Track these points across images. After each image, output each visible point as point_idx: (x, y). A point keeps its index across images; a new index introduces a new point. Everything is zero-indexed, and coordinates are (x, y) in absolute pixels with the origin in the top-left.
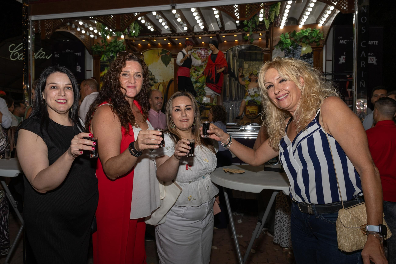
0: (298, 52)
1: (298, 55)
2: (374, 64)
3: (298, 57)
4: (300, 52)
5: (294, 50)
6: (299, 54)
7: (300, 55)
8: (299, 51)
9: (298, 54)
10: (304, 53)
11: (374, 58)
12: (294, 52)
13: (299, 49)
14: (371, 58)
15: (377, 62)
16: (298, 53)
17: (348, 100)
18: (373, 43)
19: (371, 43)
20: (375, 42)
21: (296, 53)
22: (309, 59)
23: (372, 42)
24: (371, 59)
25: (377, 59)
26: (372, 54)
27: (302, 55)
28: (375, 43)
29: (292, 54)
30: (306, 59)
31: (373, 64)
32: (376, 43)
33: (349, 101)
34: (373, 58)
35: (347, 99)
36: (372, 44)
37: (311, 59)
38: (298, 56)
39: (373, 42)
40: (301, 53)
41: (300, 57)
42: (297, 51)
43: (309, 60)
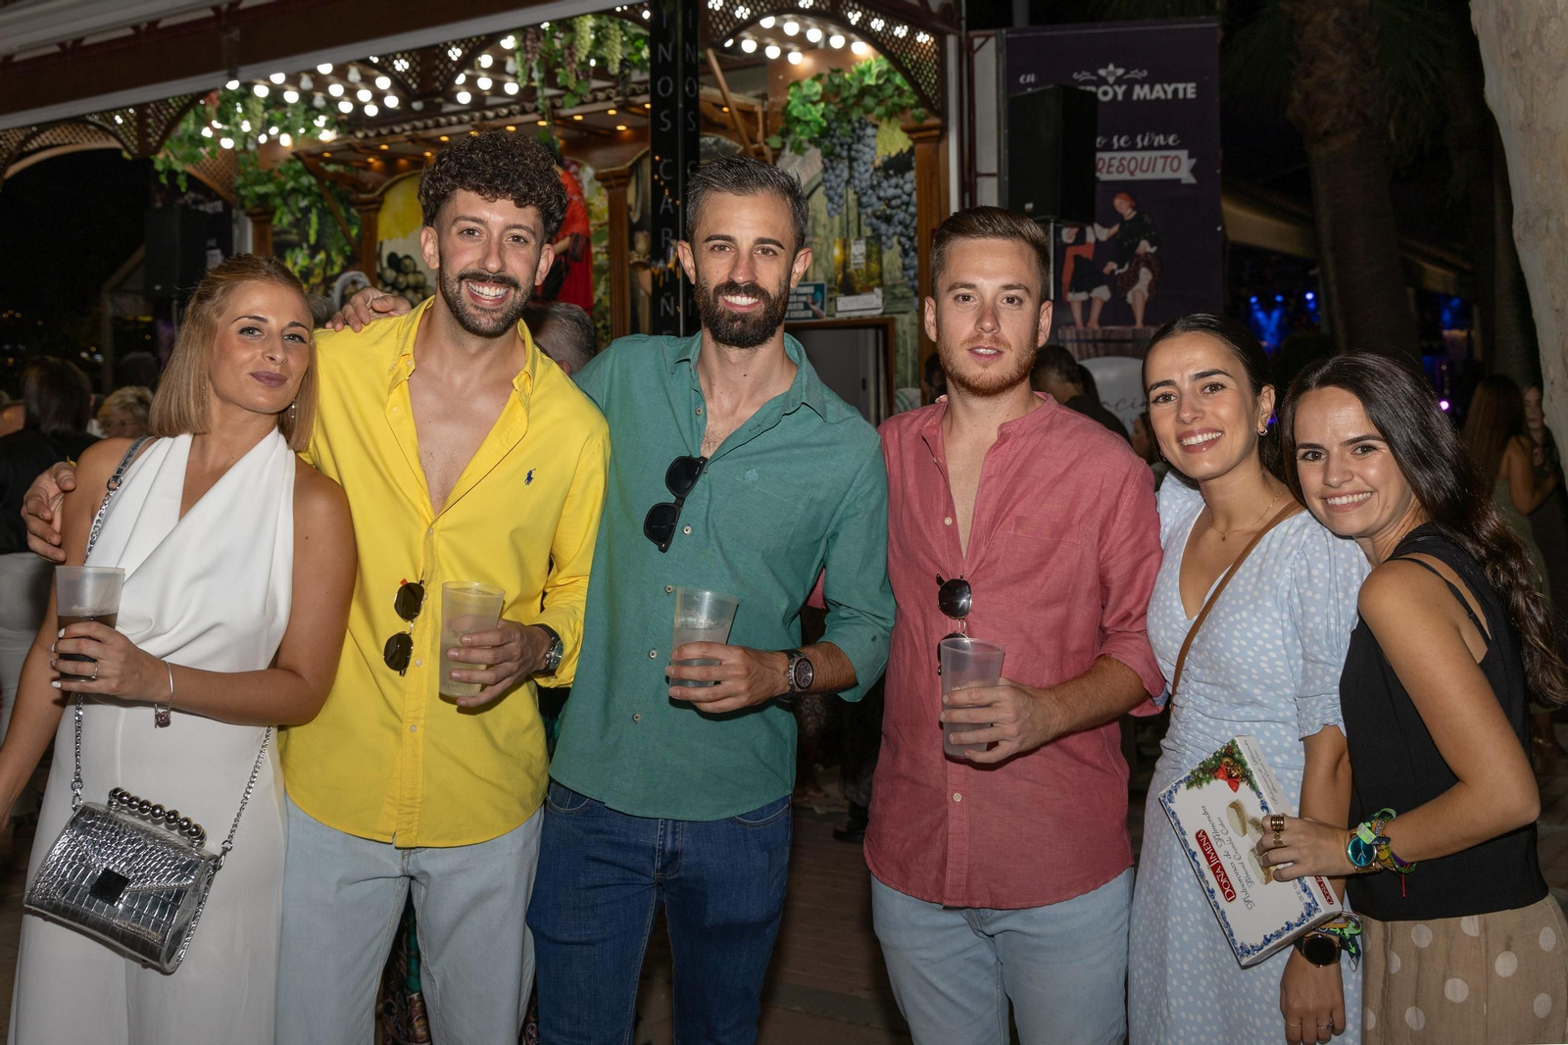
0: (867, 150)
1: (865, 163)
2: (1184, 182)
3: (866, 171)
4: (872, 152)
5: (853, 143)
6: (870, 160)
7: (873, 163)
8: (868, 146)
9: (867, 158)
10: (887, 153)
11: (1183, 154)
12: (853, 153)
13: (869, 137)
14: (1166, 158)
15: (1194, 171)
16: (864, 154)
17: (1071, 341)
18: (1176, 91)
19: (1165, 92)
20: (1181, 86)
21: (861, 154)
22: (903, 177)
23: (1170, 89)
24: (1169, 160)
25: (1193, 161)
26: (1171, 140)
27: (878, 162)
28: (1185, 90)
29: (846, 162)
30: (891, 176)
31: (1178, 181)
32: (1189, 90)
33: (1075, 345)
34: (1176, 157)
35: (1068, 337)
36: (1170, 96)
37: (911, 175)
38: (866, 167)
39: (1173, 86)
40: (876, 154)
41: (871, 169)
42: (861, 147)
43: (901, 182)
